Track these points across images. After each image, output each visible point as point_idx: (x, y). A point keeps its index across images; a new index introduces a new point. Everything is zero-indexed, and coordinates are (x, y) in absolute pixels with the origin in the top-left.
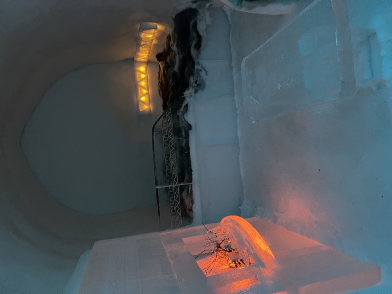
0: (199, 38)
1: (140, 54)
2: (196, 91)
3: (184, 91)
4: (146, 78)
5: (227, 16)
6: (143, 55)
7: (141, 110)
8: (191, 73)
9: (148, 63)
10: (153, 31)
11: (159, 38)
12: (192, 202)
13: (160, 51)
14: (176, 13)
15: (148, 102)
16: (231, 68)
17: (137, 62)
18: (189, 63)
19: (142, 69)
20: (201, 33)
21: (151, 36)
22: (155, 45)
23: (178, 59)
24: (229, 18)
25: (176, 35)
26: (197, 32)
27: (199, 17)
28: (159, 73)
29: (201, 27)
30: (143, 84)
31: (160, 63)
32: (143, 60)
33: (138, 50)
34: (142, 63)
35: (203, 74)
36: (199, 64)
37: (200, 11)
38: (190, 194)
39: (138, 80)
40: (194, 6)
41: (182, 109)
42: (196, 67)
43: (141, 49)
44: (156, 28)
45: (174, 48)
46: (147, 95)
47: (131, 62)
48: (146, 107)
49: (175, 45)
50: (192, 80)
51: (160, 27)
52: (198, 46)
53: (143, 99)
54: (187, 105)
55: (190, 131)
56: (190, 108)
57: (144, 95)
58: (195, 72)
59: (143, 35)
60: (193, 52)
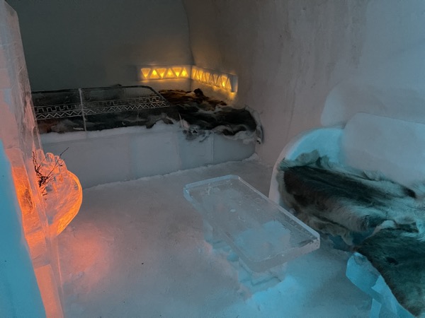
0: (233, 134)
1: (201, 72)
2: (185, 132)
3: (186, 120)
4: (176, 77)
5: (248, 157)
6: (200, 76)
7: (142, 70)
8: (202, 127)
9: (190, 80)
10: (230, 88)
11: (219, 93)
12: (61, 132)
13: (205, 94)
14: (251, 111)
15: (151, 77)
16: (206, 165)
17: (191, 69)
18: (210, 123)
19: (184, 73)
20: (237, 135)
21: (224, 85)
22: (211, 89)
23: (210, 112)
24: (246, 160)
25: (230, 111)
26: (238, 131)
27: (249, 132)
28: (182, 91)
29: (242, 135)
30: (170, 73)
31: (193, 93)
32: (194, 74)
33: (206, 70)
34: (190, 73)
35: (201, 138)
36: (210, 133)
37: (254, 133)
38: (71, 129)
39: (174, 68)
40: (258, 128)
41: (168, 118)
42: (207, 131)
43: (208, 75)
44: (232, 91)
45: (217, 109)
46: (158, 77)
47: (191, 63)
48: (146, 75)
49: (220, 110)
50: (196, 127)
51: (232, 95)
52: (226, 133)
53: (154, 73)
54: (171, 123)
55: (145, 127)
56: (170, 127)
57: (158, 74)
58: (203, 131)
59: (224, 77)
60: (221, 128)
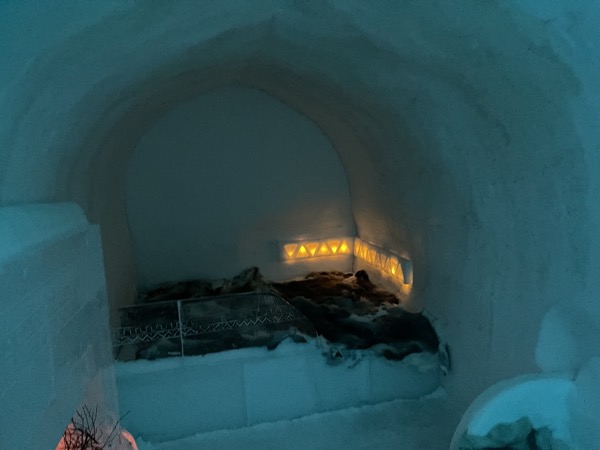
0: (398, 357)
1: (366, 249)
2: (325, 354)
3: (325, 336)
4: (331, 253)
5: (431, 392)
6: (366, 254)
7: (286, 247)
8: (351, 346)
9: (353, 257)
10: (401, 277)
11: (389, 281)
13: (371, 277)
14: (430, 319)
15: (298, 256)
16: (358, 405)
17: (354, 240)
18: (364, 338)
19: (344, 248)
20: (406, 359)
21: (393, 271)
22: (378, 275)
23: (366, 319)
25: (398, 316)
26: (407, 353)
27: (427, 354)
28: (340, 274)
29: (415, 359)
30: (324, 249)
31: (353, 277)
32: (357, 249)
33: (372, 247)
34: (352, 248)
35: (350, 362)
36: (363, 356)
37: (436, 356)
38: (164, 353)
39: (329, 242)
40: (442, 348)
41: (299, 333)
42: (359, 353)
43: (374, 253)
44: (405, 282)
45: (381, 312)
46: (307, 255)
47: (354, 234)
48: (290, 254)
49: (385, 313)
50: (341, 348)
51: (407, 288)
52: (389, 355)
53: (303, 249)
54: (303, 341)
55: (266, 348)
56: (301, 347)
57: (308, 251)
58: (352, 351)
59: (394, 261)
60: (381, 347)
